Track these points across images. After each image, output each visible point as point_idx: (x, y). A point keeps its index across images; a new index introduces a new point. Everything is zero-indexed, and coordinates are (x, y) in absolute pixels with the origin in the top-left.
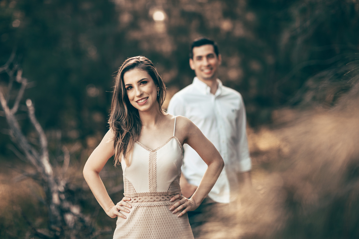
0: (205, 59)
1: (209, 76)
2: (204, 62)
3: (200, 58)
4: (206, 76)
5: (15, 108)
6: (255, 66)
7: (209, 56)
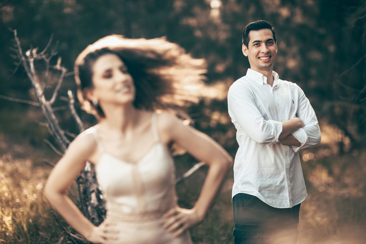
0: (263, 45)
1: (267, 65)
2: (263, 48)
3: (258, 43)
4: (263, 65)
5: (53, 100)
6: (316, 56)
7: (268, 42)
